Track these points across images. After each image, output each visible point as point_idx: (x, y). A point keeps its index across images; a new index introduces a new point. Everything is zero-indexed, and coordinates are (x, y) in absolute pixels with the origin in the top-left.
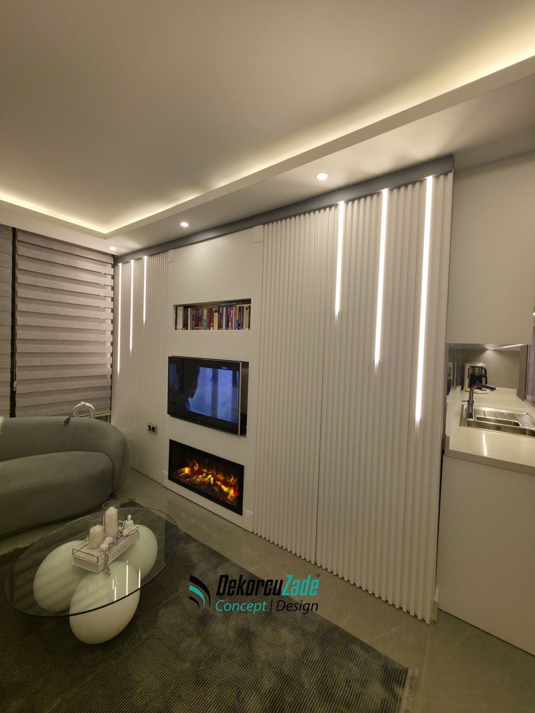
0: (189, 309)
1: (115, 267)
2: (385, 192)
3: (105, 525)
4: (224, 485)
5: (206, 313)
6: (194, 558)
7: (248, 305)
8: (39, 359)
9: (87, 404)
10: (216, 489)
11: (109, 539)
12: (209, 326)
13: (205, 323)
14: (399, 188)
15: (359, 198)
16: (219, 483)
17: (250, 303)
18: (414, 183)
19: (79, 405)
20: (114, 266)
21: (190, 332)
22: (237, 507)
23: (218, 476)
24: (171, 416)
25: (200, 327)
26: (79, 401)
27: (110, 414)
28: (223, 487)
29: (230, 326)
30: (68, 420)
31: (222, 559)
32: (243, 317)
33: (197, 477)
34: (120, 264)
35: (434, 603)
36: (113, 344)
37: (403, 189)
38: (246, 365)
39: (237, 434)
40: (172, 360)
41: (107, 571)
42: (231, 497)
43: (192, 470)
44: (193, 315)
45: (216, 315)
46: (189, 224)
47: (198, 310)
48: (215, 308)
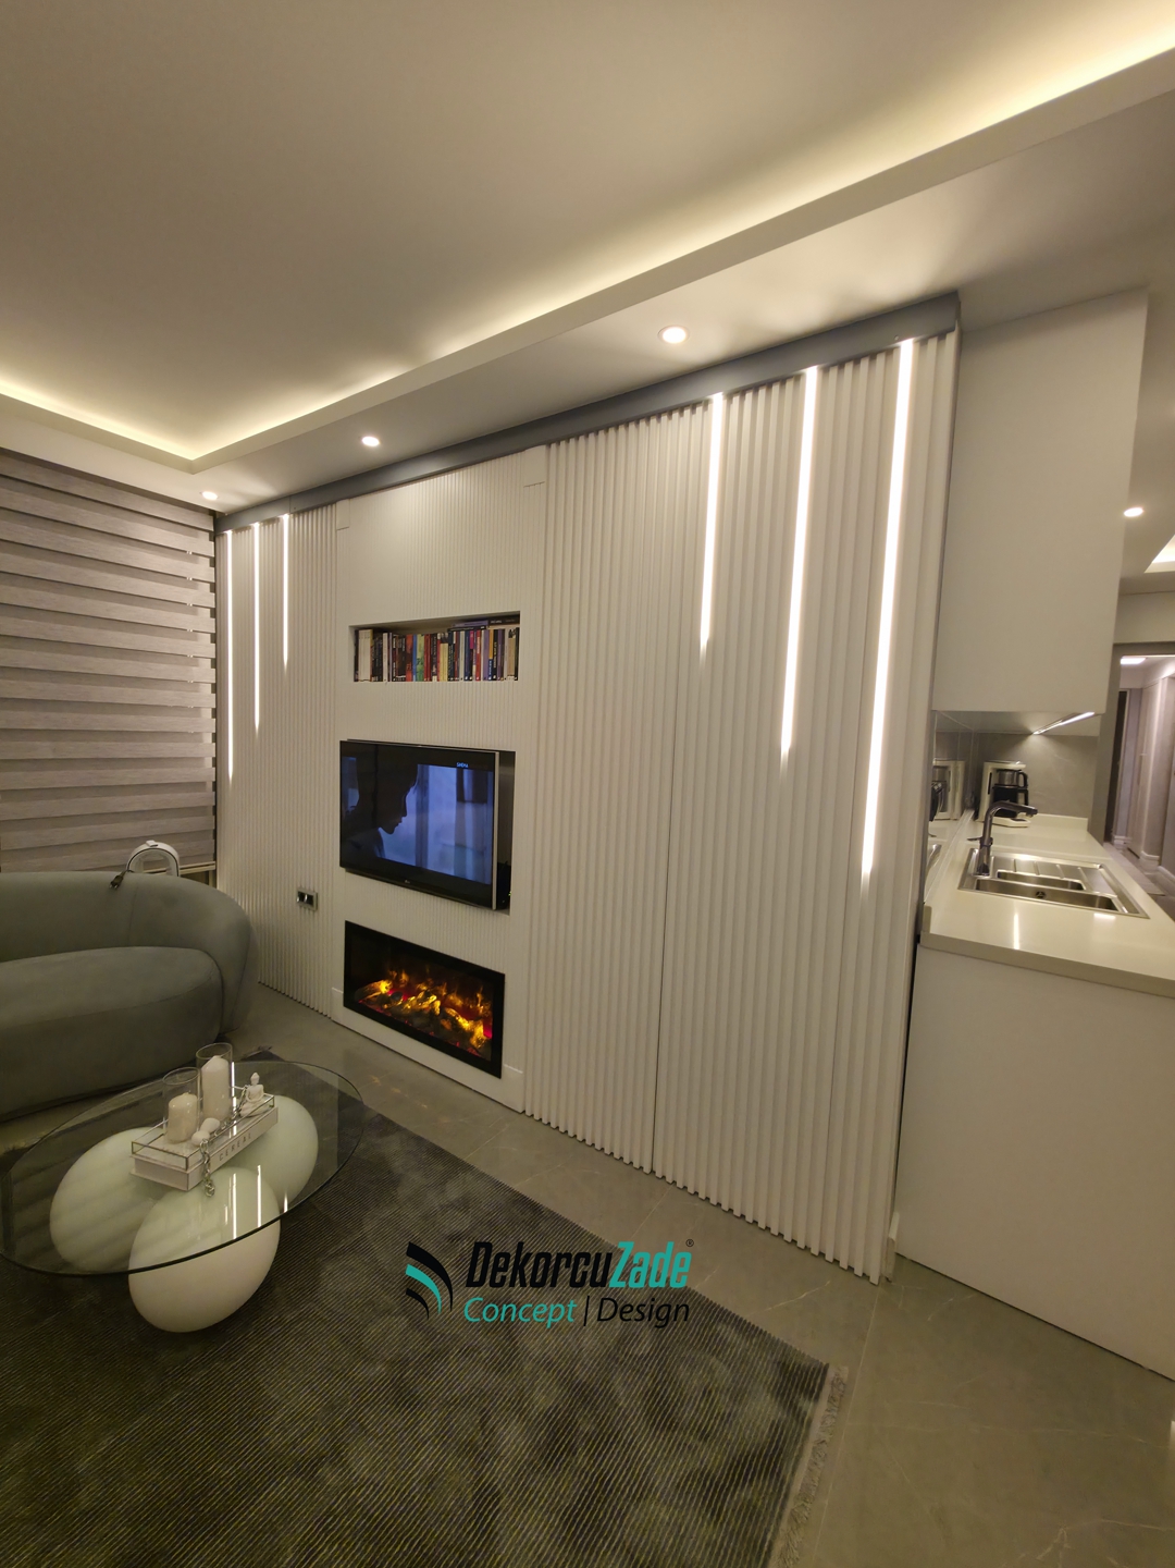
0: (385, 635)
1: (217, 540)
2: (812, 374)
3: (202, 1096)
4: (463, 1016)
5: (423, 645)
6: (397, 1165)
7: (513, 627)
8: (48, 744)
9: (162, 846)
10: (446, 1024)
11: (211, 1124)
12: (429, 673)
13: (419, 667)
14: (841, 365)
15: (755, 388)
16: (452, 1012)
17: (518, 622)
18: (872, 356)
19: (144, 847)
20: (215, 536)
21: (387, 687)
22: (490, 1060)
23: (451, 998)
24: (347, 871)
25: (409, 675)
26: (144, 839)
27: (213, 867)
28: (461, 1020)
29: (474, 673)
30: (120, 878)
31: (455, 1166)
32: (503, 654)
33: (406, 1001)
34: (229, 533)
35: (890, 1242)
36: (218, 713)
37: (849, 368)
38: (508, 758)
39: (490, 906)
40: (349, 749)
41: (206, 1185)
42: (478, 1041)
43: (394, 988)
44: (394, 649)
45: (444, 649)
46: (381, 441)
47: (404, 637)
48: (442, 632)
